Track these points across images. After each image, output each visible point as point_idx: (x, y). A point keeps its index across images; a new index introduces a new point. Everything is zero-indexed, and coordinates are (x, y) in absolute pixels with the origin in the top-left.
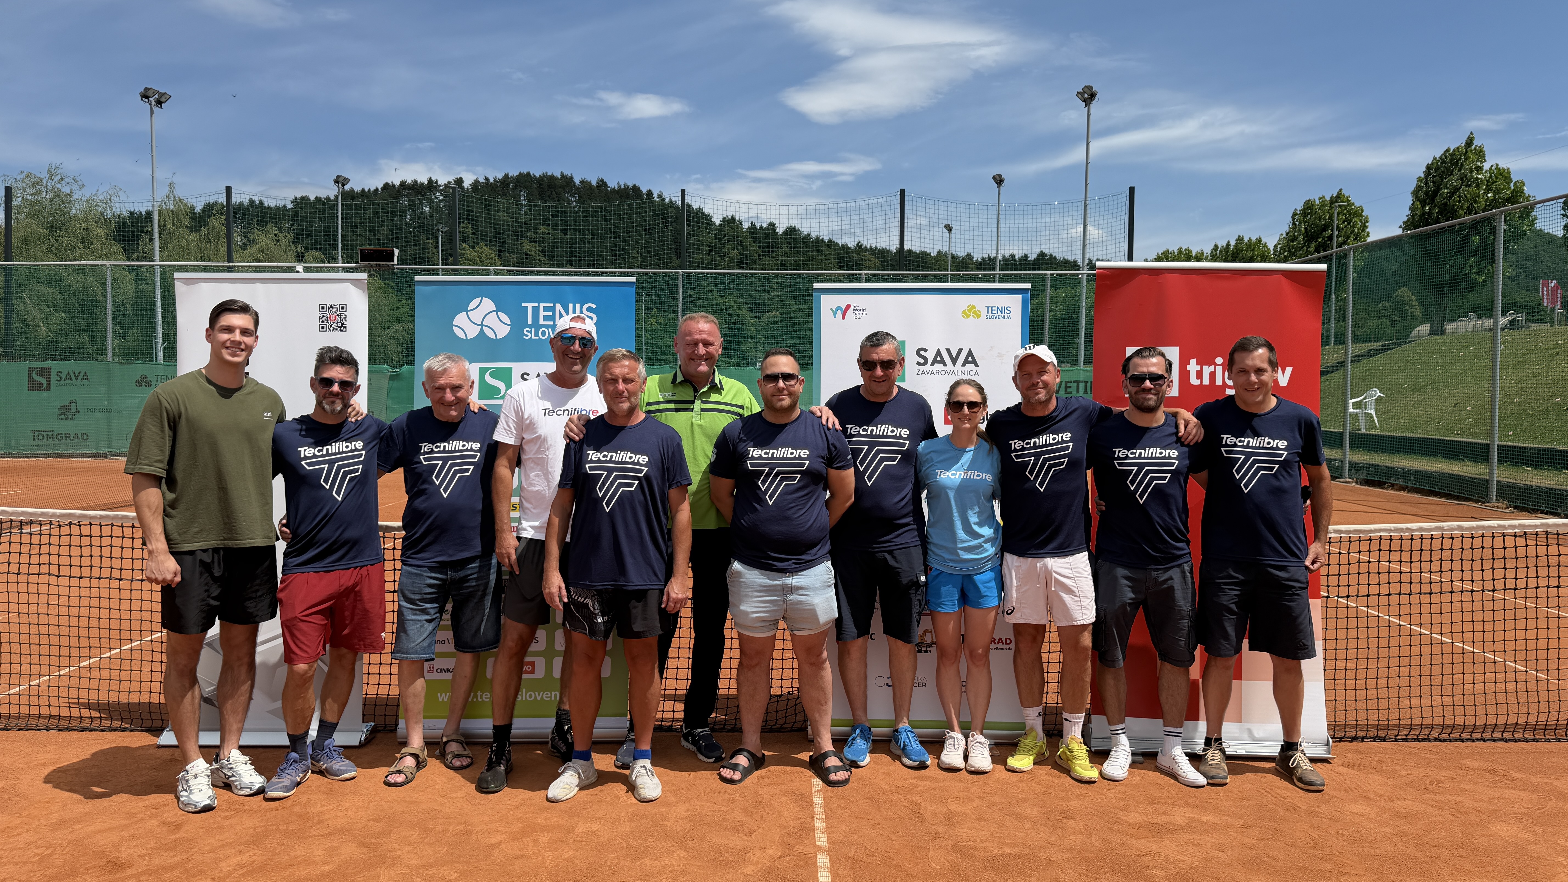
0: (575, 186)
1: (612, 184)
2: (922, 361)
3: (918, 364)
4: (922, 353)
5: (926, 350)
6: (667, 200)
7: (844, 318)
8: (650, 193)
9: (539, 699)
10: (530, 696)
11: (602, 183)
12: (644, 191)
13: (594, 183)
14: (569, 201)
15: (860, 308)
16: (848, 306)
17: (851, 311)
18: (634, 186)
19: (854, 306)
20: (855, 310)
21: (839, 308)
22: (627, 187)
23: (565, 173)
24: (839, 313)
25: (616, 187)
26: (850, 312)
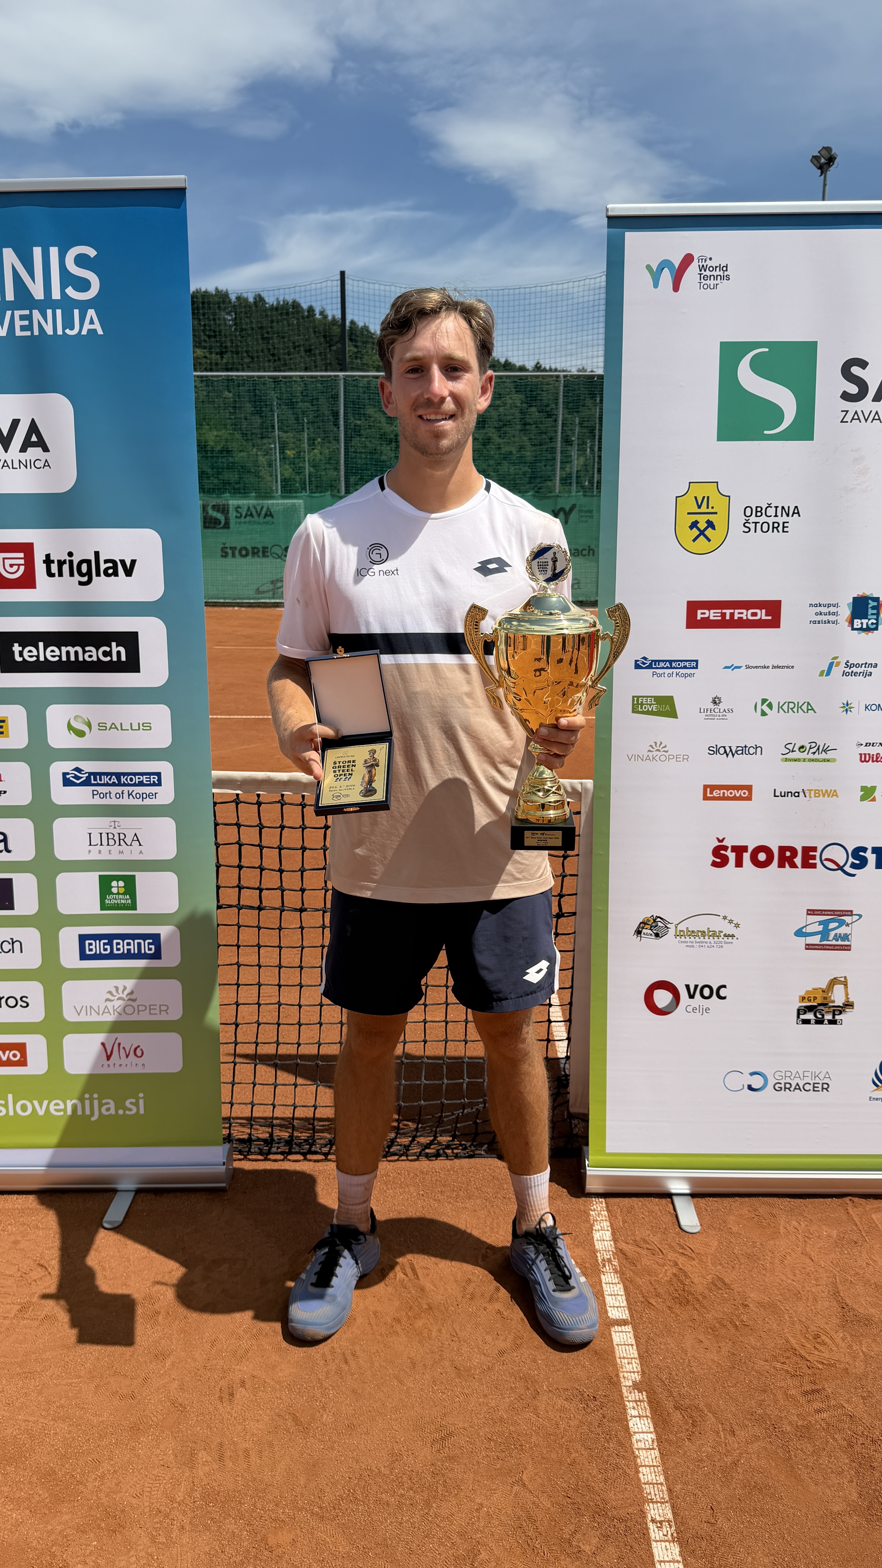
0: (230, 302)
1: (270, 300)
2: (853, 389)
3: (846, 396)
4: (856, 370)
5: (863, 364)
6: (330, 318)
7: (676, 288)
8: (311, 310)
9: (41, 1112)
10: (24, 1108)
11: (259, 299)
12: (305, 306)
13: (251, 300)
14: (225, 320)
15: (713, 263)
16: (688, 259)
17: (692, 271)
18: (294, 302)
19: (702, 259)
20: (702, 268)
21: (665, 264)
22: (286, 303)
23: (220, 288)
24: (666, 277)
25: (275, 304)
26: (692, 273)
